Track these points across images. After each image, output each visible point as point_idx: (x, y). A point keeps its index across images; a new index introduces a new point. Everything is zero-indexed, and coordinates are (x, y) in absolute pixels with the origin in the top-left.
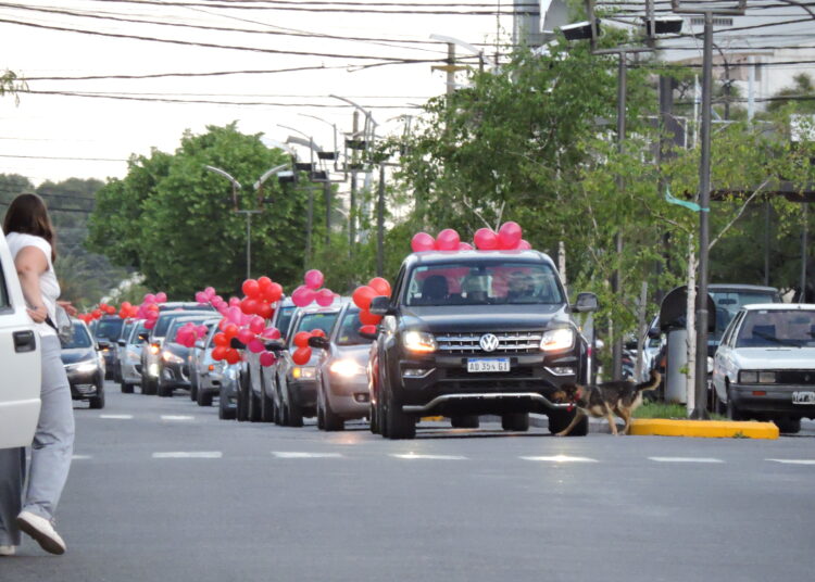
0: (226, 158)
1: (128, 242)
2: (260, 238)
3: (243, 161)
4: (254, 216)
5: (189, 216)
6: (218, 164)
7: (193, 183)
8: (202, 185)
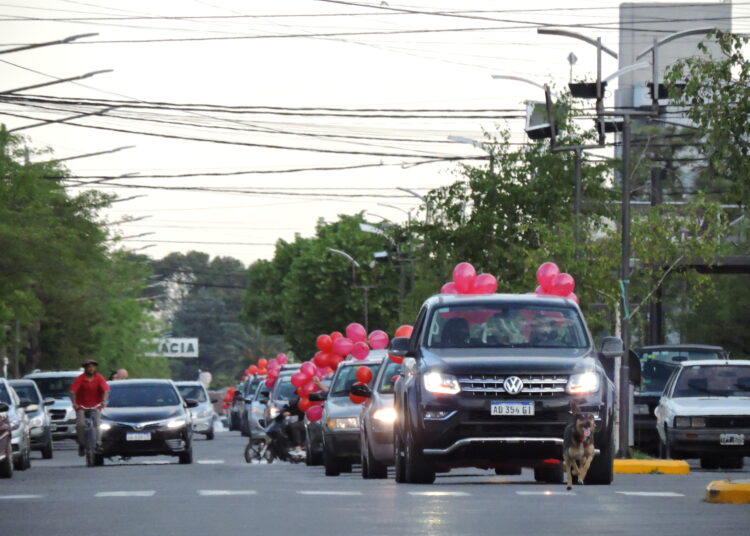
0: (348, 242)
1: (273, 314)
2: (377, 309)
3: (362, 244)
4: (372, 290)
5: (316, 291)
6: (341, 247)
7: (320, 264)
8: (327, 265)
